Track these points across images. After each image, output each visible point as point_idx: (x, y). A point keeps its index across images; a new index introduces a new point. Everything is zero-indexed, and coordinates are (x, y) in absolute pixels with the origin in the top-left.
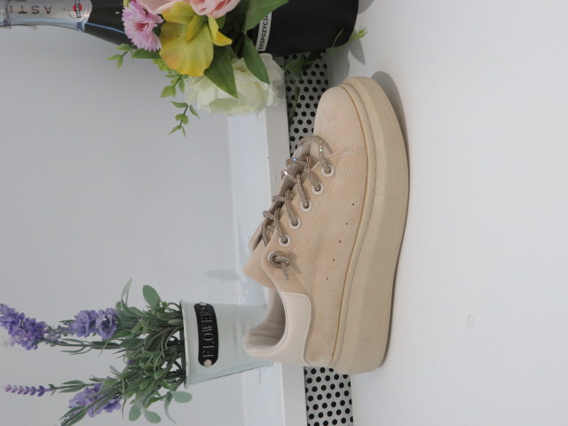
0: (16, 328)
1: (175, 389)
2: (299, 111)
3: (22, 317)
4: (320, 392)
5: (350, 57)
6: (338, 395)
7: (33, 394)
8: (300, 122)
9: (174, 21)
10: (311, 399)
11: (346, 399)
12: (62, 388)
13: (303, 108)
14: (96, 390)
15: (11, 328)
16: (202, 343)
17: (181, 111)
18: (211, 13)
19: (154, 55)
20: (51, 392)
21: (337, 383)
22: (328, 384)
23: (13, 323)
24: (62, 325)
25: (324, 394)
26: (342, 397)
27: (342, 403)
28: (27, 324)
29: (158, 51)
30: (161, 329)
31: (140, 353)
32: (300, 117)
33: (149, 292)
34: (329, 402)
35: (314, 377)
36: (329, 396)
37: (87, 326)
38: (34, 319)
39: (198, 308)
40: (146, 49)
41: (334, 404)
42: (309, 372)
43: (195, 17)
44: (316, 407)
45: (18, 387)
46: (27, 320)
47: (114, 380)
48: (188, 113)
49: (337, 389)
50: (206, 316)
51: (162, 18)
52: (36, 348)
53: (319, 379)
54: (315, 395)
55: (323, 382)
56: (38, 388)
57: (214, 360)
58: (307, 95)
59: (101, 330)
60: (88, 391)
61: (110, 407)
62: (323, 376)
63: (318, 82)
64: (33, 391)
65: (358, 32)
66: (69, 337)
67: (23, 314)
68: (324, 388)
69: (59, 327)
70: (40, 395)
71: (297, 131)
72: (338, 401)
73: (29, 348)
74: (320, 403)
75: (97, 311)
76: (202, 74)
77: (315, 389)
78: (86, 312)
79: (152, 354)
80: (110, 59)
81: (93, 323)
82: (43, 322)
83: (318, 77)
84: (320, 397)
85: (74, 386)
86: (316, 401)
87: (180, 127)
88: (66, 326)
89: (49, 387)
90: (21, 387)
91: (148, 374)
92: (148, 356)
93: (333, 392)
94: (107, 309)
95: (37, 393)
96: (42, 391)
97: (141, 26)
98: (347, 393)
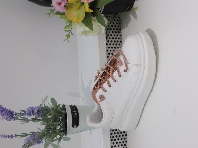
0: (4, 113)
1: (63, 136)
2: (110, 34)
3: (5, 109)
4: (115, 138)
5: (131, 16)
6: (121, 139)
7: (9, 138)
8: (110, 38)
9: (72, 3)
10: (112, 140)
11: (125, 141)
12: (20, 136)
13: (111, 33)
14: (34, 136)
15: (2, 113)
16: (73, 119)
17: (68, 33)
18: (87, 1)
19: (63, 14)
20: (15, 137)
21: (121, 135)
22: (118, 135)
23: (2, 111)
24: (22, 112)
25: (117, 138)
26: (123, 140)
27: (123, 142)
28: (8, 111)
29: (64, 13)
30: (58, 114)
31: (51, 122)
32: (110, 36)
33: (53, 100)
34: (118, 141)
35: (113, 132)
36: (118, 139)
37: (31, 112)
38: (10, 110)
39: (71, 106)
40: (60, 12)
41: (120, 142)
42: (111, 131)
43: (80, 2)
44: (114, 143)
45: (3, 135)
46: (7, 110)
47: (41, 132)
48: (70, 34)
49: (121, 137)
50: (74, 110)
51: (68, 2)
52: (10, 120)
53: (115, 133)
54: (113, 139)
55: (116, 134)
56: (10, 135)
57: (77, 126)
58: (112, 28)
59: (36, 114)
60: (31, 137)
61: (39, 142)
62: (116, 132)
63: (117, 23)
64: (9, 136)
65: (135, 7)
66: (24, 116)
67: (6, 108)
68: (117, 136)
69: (21, 112)
70: (11, 138)
71: (108, 41)
72: (121, 141)
73: (8, 121)
74: (115, 142)
75: (34, 107)
76: (80, 21)
77: (113, 137)
78: (30, 107)
79: (55, 123)
80: (46, 14)
81: (33, 111)
82: (13, 111)
83: (117, 21)
84: (115, 140)
85: (24, 135)
86: (114, 141)
87: (67, 39)
88: (23, 112)
89: (15, 135)
90: (4, 135)
91: (54, 130)
92: (54, 124)
93: (120, 138)
94: (38, 107)
95: (10, 138)
96: (12, 136)
97: (60, 4)
98: (125, 139)
